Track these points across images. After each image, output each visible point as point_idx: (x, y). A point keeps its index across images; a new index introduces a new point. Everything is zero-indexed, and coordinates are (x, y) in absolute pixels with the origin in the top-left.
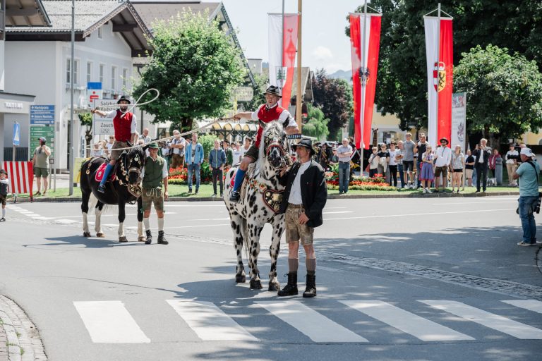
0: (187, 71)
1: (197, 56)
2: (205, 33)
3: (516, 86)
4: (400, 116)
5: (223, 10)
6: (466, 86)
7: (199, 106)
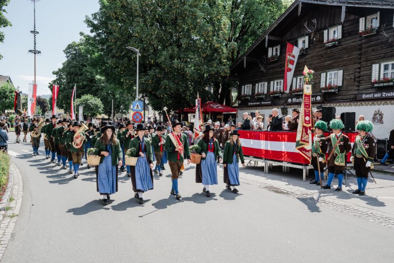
0: (4, 97)
1: (7, 94)
2: (9, 87)
3: (95, 104)
4: (64, 110)
5: (10, 78)
6: (83, 104)
7: (7, 107)
